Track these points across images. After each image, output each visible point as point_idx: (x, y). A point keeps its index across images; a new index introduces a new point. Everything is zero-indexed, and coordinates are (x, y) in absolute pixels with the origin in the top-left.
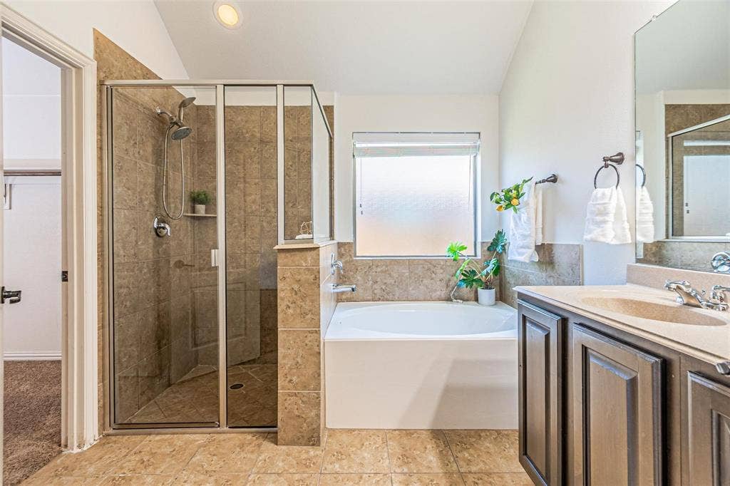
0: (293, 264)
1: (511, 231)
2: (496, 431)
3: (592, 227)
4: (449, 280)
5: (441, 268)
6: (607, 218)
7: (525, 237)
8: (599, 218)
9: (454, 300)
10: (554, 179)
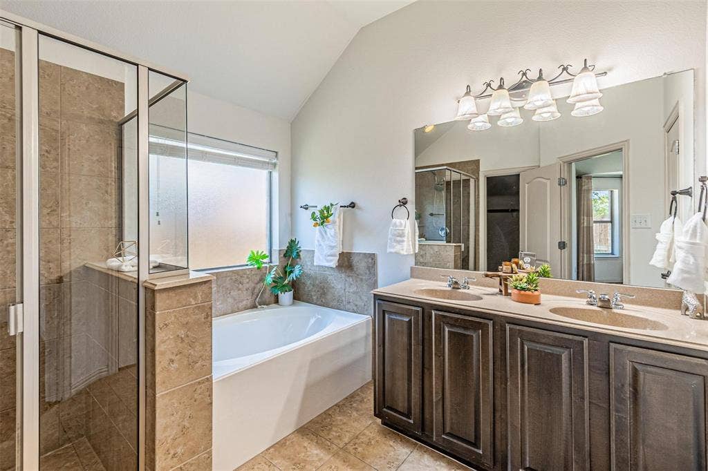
0: (180, 305)
1: (316, 241)
2: (336, 405)
3: (395, 244)
4: (254, 288)
5: (248, 278)
6: (404, 239)
7: (332, 247)
8: (398, 239)
9: (259, 307)
10: (353, 205)
